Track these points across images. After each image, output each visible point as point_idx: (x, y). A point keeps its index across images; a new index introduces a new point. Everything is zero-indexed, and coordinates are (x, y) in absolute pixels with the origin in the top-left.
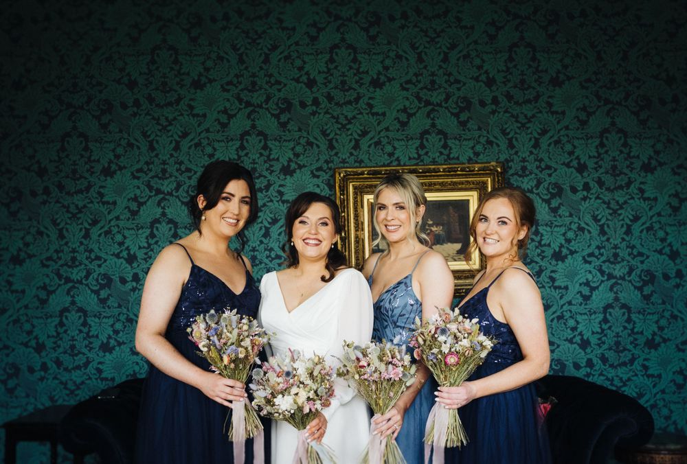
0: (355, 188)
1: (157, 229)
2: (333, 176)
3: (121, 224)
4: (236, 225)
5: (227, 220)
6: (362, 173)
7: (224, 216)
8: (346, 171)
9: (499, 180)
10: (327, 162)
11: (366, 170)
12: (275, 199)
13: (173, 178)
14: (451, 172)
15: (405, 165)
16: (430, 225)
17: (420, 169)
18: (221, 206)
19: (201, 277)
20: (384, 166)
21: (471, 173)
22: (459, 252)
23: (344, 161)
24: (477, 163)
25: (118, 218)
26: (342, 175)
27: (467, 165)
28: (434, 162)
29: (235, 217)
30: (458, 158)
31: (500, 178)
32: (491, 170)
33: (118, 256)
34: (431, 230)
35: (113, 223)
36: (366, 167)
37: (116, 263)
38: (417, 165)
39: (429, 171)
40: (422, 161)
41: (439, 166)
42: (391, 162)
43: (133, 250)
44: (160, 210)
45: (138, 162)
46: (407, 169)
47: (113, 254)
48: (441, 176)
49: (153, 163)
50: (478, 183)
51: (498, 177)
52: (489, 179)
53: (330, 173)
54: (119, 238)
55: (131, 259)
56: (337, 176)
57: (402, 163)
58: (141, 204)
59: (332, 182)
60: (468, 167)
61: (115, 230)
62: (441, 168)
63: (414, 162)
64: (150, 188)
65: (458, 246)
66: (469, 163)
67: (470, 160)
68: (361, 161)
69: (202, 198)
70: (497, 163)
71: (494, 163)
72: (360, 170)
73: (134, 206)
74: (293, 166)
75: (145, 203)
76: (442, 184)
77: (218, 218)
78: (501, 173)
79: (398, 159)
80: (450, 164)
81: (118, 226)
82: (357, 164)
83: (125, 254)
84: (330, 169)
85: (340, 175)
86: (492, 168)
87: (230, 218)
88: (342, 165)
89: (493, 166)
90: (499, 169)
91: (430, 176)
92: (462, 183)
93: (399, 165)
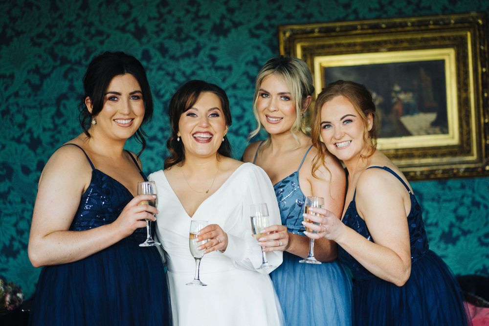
0: (304, 49)
1: (65, 106)
2: (276, 35)
3: (21, 101)
4: (131, 124)
5: (119, 121)
6: (312, 31)
7: (115, 117)
8: (292, 30)
9: (480, 34)
10: (268, 18)
11: (316, 27)
12: (206, 66)
13: (81, 44)
14: (421, 26)
15: (364, 19)
16: (397, 92)
17: (383, 23)
18: (108, 107)
19: (103, 183)
20: (338, 20)
21: (446, 26)
22: (434, 124)
23: (289, 16)
24: (453, 13)
25: (16, 95)
26: (288, 34)
27: (441, 17)
28: (400, 14)
29: (127, 117)
30: (429, 8)
31: (482, 32)
32: (470, 22)
33: (18, 140)
34: (399, 99)
35: (11, 101)
36: (317, 22)
37: (16, 150)
38: (378, 18)
39: (395, 26)
40: (386, 12)
41: (406, 20)
42: (347, 15)
43: (37, 132)
44: (67, 84)
45: (38, 25)
46: (366, 24)
47: (13, 139)
48: (409, 31)
49: (56, 26)
50: (455, 38)
51: (479, 30)
52: (469, 34)
53: (273, 31)
54: (19, 118)
55: (34, 144)
56: (281, 35)
57: (361, 16)
58: (43, 77)
59: (275, 43)
60: (443, 20)
61: (13, 109)
62: (410, 21)
63: (375, 14)
64: (54, 57)
65: (432, 117)
66: (443, 14)
67: (444, 11)
68: (310, 16)
69: (89, 101)
70: (478, 12)
71: (473, 14)
72: (309, 27)
73: (35, 79)
74: (227, 24)
75: (49, 75)
76: (410, 41)
77: (108, 121)
78: (483, 26)
79: (355, 12)
80: (421, 16)
81: (18, 105)
82: (305, 20)
83: (26, 138)
84: (272, 26)
85: (284, 33)
86: (471, 20)
87: (122, 119)
88: (286, 21)
89: (472, 17)
90: (480, 22)
91: (396, 32)
92: (435, 39)
93: (357, 19)
